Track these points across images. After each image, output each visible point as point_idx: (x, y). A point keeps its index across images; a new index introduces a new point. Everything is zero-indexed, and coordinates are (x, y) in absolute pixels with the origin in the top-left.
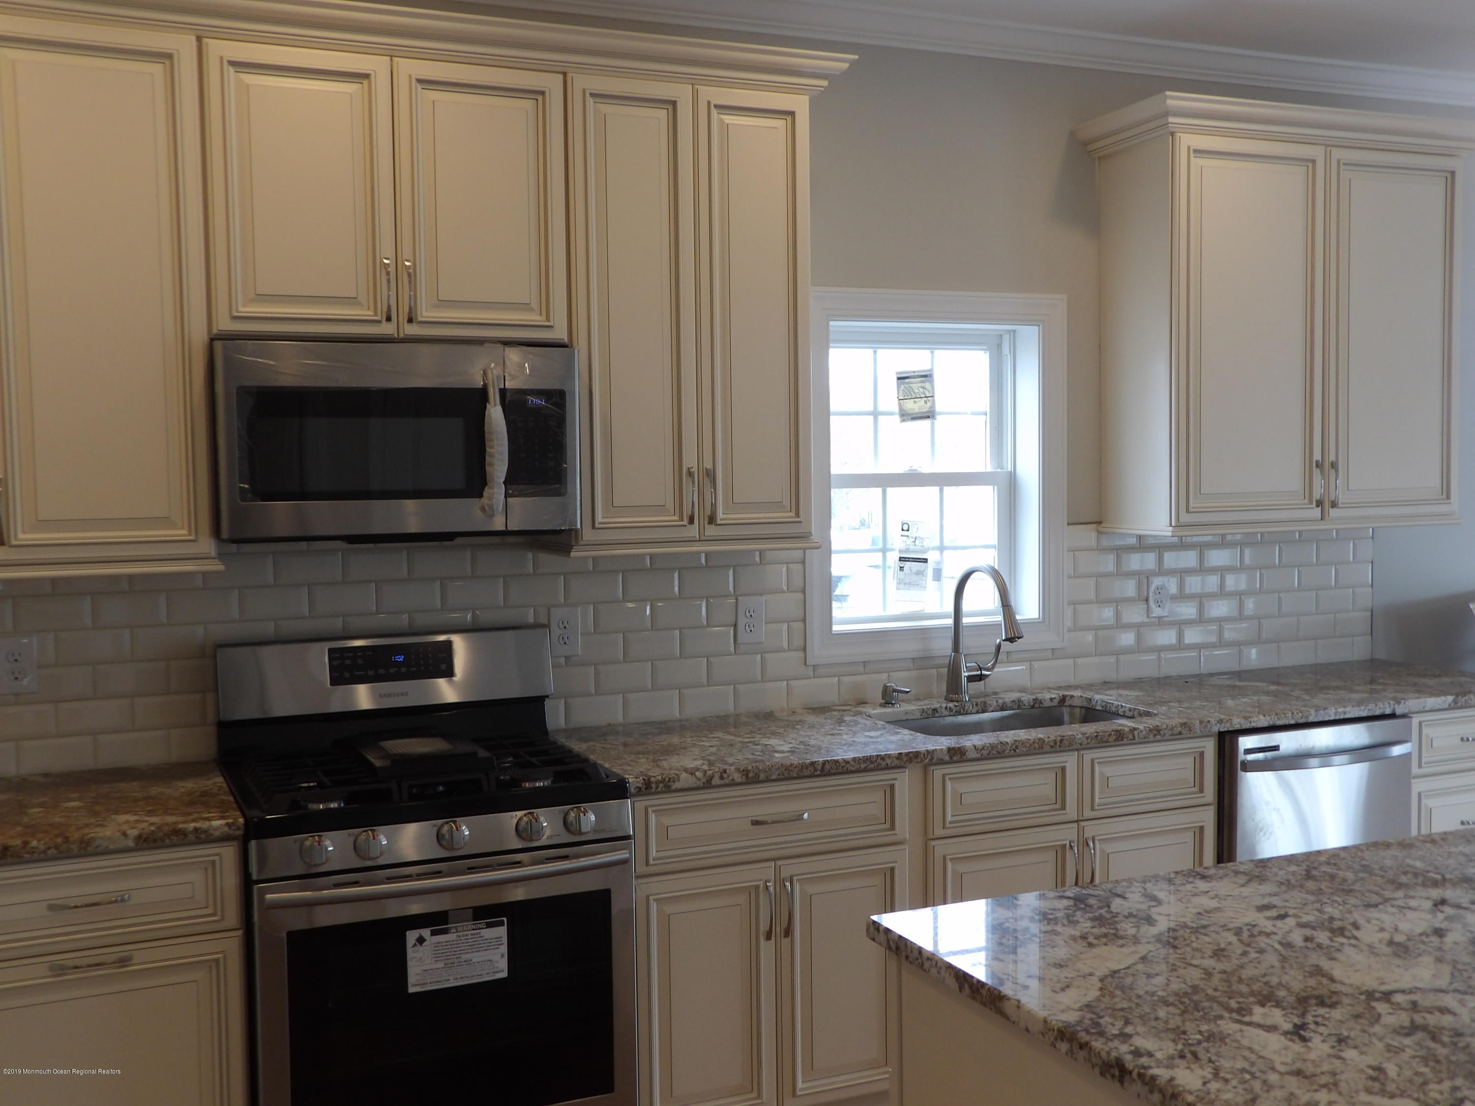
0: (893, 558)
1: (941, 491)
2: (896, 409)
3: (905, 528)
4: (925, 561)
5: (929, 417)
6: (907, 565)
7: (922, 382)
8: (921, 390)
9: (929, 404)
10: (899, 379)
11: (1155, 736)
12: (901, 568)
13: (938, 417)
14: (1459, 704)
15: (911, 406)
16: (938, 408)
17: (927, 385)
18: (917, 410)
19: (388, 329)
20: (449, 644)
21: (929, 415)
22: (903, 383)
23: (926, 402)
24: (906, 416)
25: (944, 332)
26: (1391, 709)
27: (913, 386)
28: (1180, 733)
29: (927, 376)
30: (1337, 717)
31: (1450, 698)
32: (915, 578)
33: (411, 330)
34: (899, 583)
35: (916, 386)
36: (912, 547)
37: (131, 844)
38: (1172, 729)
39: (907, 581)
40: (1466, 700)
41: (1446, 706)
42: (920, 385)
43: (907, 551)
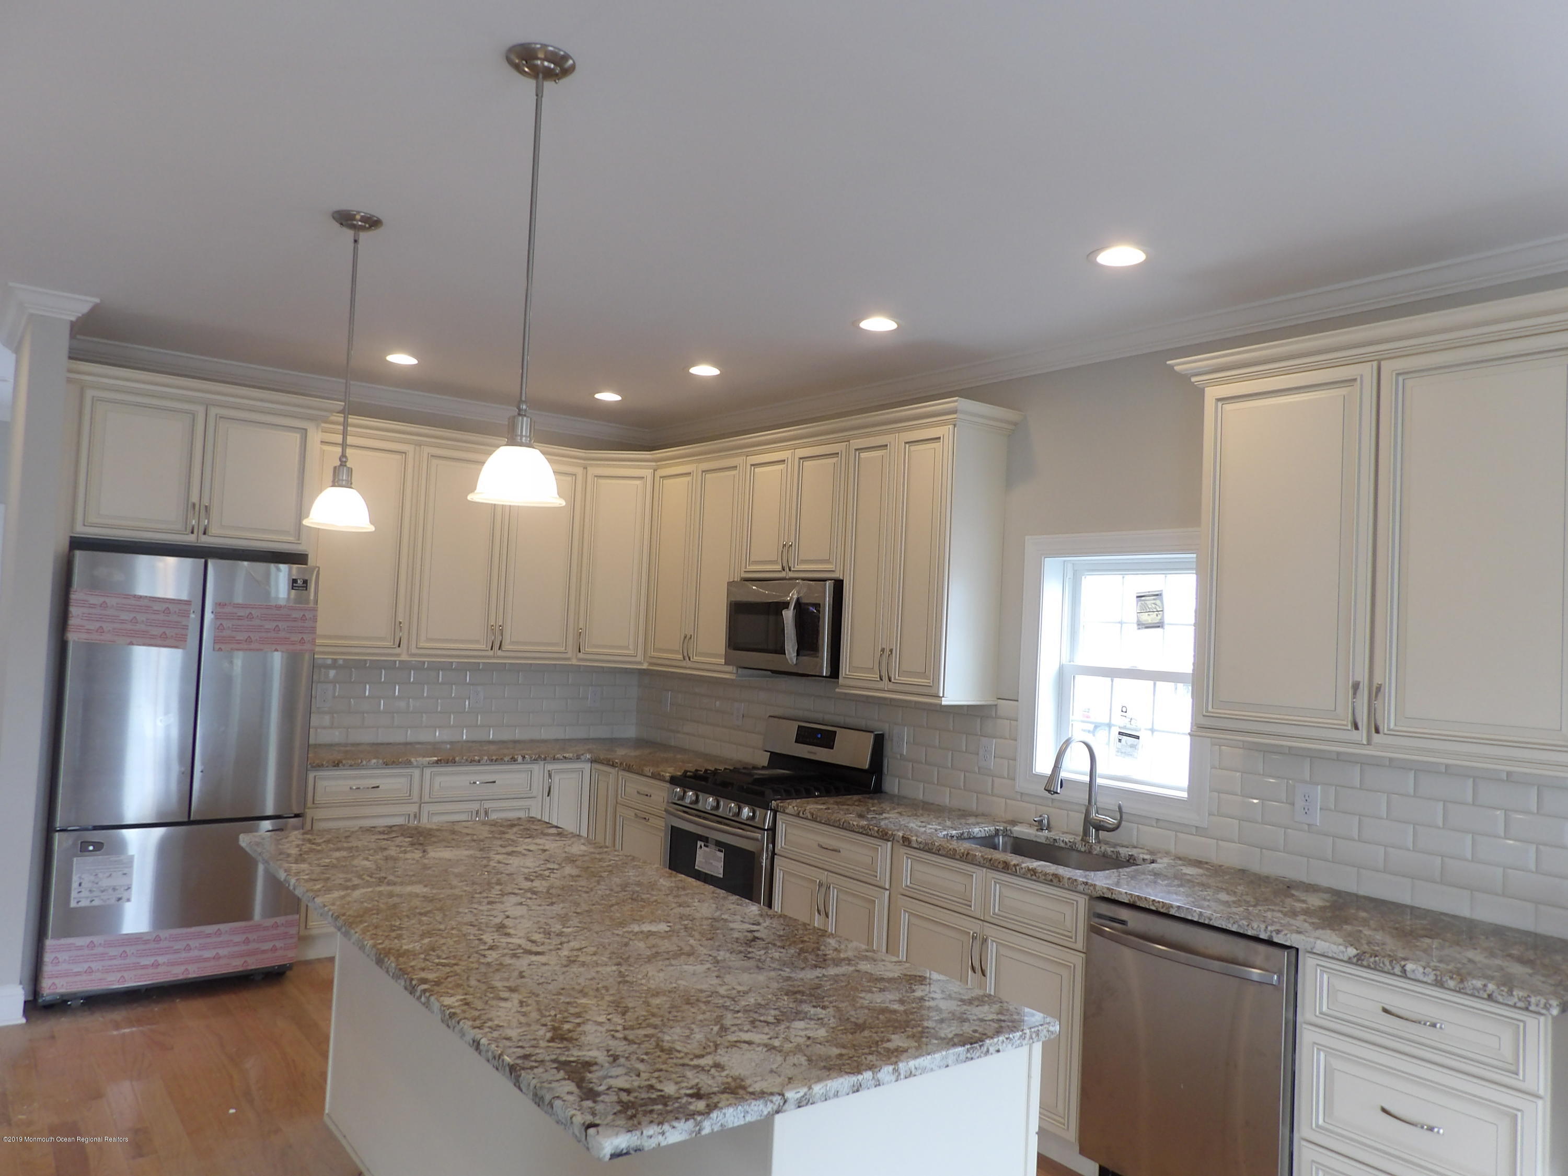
0: (1115, 731)
1: (1155, 684)
2: (1135, 621)
3: (1124, 711)
4: (1138, 738)
5: (1159, 627)
6: (1124, 738)
7: (1154, 599)
8: (1153, 606)
9: (1159, 617)
10: (1138, 597)
11: (1032, 875)
12: (1120, 740)
13: (1166, 627)
14: (1365, 963)
15: (1146, 618)
16: (1166, 620)
17: (1158, 602)
18: (1150, 622)
19: (783, 575)
20: (835, 732)
21: (1159, 625)
22: (1141, 600)
23: (1157, 615)
24: (1142, 625)
25: (1177, 560)
26: (1267, 935)
27: (1148, 602)
28: (1051, 881)
29: (1158, 595)
30: (1201, 921)
31: (1352, 951)
32: (1129, 749)
33: (791, 575)
34: (1118, 752)
35: (1150, 602)
36: (1128, 726)
37: (650, 775)
38: (1046, 874)
39: (1123, 751)
40: (1375, 962)
41: (1346, 958)
42: (1154, 602)
43: (1125, 727)
